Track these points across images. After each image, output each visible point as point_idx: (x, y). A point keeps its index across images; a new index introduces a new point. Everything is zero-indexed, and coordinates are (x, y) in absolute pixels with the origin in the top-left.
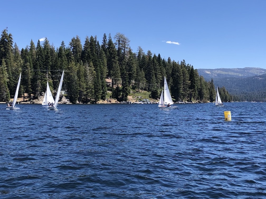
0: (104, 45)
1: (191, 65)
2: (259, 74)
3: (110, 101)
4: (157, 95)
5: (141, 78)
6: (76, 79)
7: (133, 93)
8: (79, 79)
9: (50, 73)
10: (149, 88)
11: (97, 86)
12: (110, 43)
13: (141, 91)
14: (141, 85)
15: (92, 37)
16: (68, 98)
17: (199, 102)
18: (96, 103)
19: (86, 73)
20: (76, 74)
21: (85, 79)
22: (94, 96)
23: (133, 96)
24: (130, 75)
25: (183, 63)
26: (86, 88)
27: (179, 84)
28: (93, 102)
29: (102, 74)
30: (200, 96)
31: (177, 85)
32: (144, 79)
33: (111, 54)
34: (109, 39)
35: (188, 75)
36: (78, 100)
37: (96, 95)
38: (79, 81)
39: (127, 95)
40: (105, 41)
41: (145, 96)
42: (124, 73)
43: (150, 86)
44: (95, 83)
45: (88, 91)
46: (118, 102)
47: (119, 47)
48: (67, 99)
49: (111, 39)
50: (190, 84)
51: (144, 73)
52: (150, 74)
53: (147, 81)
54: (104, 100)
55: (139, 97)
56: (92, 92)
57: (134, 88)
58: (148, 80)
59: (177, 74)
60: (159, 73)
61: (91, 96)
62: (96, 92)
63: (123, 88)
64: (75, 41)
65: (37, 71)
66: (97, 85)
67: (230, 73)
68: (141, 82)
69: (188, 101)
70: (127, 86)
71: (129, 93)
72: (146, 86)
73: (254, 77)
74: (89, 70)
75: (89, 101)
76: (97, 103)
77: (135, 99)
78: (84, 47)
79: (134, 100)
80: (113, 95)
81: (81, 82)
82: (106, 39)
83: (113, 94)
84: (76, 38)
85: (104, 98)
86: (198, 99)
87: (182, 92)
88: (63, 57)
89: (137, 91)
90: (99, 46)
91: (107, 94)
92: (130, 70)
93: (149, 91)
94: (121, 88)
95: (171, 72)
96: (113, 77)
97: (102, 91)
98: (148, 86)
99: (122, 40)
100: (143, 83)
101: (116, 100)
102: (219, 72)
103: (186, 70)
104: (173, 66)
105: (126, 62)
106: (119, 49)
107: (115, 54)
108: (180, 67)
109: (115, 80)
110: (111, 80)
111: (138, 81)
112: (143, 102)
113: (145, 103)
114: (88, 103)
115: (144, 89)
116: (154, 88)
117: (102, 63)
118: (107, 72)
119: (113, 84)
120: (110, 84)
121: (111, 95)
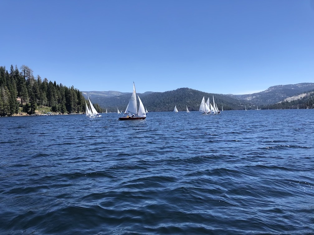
1: (78, 90)
2: (117, 95)
3: (22, 114)
5: (43, 98)
7: (38, 108)
10: (49, 105)
13: (44, 107)
14: (44, 103)
19: (2, 94)
21: (2, 98)
23: (39, 110)
24: (36, 95)
25: (72, 88)
28: (9, 115)
29: (14, 95)
31: (70, 103)
32: (46, 98)
33: (20, 80)
35: (76, 96)
37: (12, 110)
39: (35, 109)
41: (47, 110)
42: (31, 94)
44: (10, 101)
45: (4, 107)
46: (28, 115)
50: (78, 102)
51: (45, 94)
52: (50, 94)
54: (17, 113)
55: (44, 111)
56: (8, 108)
57: (38, 105)
58: (48, 99)
59: (69, 95)
61: (7, 111)
66: (12, 103)
67: (100, 94)
69: (77, 113)
70: (34, 103)
73: (115, 97)
74: (5, 92)
76: (12, 116)
79: (40, 113)
86: (82, 111)
87: (73, 107)
89: (41, 106)
91: (19, 109)
92: (35, 92)
94: (30, 104)
95: (64, 93)
96: (22, 97)
97: (15, 107)
98: (48, 103)
99: (27, 71)
100: (45, 101)
101: (26, 113)
102: (92, 93)
103: (75, 92)
104: (66, 90)
105: (31, 86)
106: (25, 76)
107: (23, 80)
108: (71, 91)
109: (24, 99)
110: (21, 99)
111: (41, 100)
112: (47, 114)
113: (49, 115)
114: (6, 116)
115: (46, 105)
116: (54, 104)
117: (13, 86)
118: (17, 93)
119: (22, 102)
120: (20, 102)
121: (22, 110)
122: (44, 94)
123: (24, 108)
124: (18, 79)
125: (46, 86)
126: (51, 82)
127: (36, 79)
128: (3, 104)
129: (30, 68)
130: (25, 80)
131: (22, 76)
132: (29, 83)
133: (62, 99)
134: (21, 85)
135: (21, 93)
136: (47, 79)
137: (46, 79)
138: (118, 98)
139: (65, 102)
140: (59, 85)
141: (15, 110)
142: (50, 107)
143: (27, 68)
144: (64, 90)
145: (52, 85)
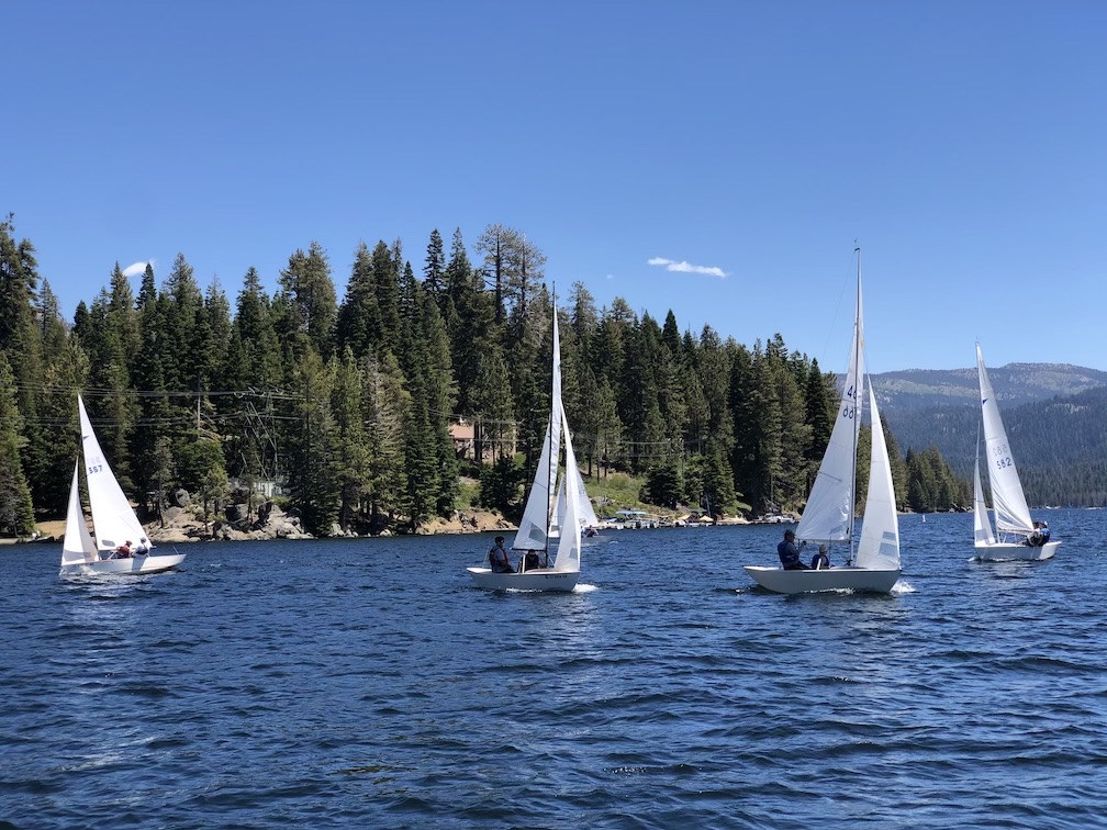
0: (433, 281)
1: (811, 358)
3: (473, 519)
4: (673, 489)
5: (601, 418)
6: (328, 428)
8: (339, 429)
9: (209, 405)
10: (635, 460)
11: (419, 455)
12: (459, 269)
13: (602, 474)
14: (602, 449)
15: (382, 246)
16: (295, 514)
18: (414, 530)
19: (369, 399)
20: (329, 406)
21: (367, 425)
22: (407, 501)
25: (775, 347)
26: (372, 467)
27: (764, 436)
28: (402, 526)
29: (432, 402)
31: (758, 446)
32: (615, 419)
33: (469, 315)
34: (454, 251)
35: (798, 400)
36: (340, 522)
37: (416, 495)
38: (343, 435)
40: (435, 261)
41: (621, 494)
42: (529, 396)
43: (640, 452)
44: (410, 443)
45: (378, 479)
46: (511, 523)
47: (499, 286)
48: (291, 519)
49: (464, 255)
50: (812, 438)
51: (611, 394)
52: (641, 396)
53: (625, 431)
54: (447, 516)
55: (600, 499)
56: (398, 483)
58: (627, 425)
59: (753, 395)
60: (675, 395)
61: (391, 502)
62: (414, 483)
63: (529, 464)
64: (306, 266)
65: (153, 399)
66: (418, 453)
68: (601, 432)
72: (622, 450)
74: (385, 387)
75: (387, 522)
76: (420, 530)
78: (349, 289)
80: (483, 493)
81: (349, 441)
82: (439, 256)
83: (484, 489)
84: (307, 255)
85: (447, 508)
87: (780, 475)
88: (263, 333)
89: (587, 472)
90: (413, 281)
91: (461, 488)
93: (635, 474)
94: (521, 460)
95: (723, 387)
96: (479, 417)
97: (438, 479)
98: (629, 452)
99: (511, 257)
100: (611, 441)
101: (500, 516)
102: (899, 386)
103: (790, 378)
104: (737, 364)
105: (531, 350)
106: (498, 292)
107: (485, 316)
108: (766, 367)
109: (491, 428)
110: (472, 428)
111: (589, 430)
112: (618, 521)
113: (629, 526)
114: (383, 533)
115: (613, 465)
116: (659, 458)
117: (432, 353)
118: (451, 396)
119: (478, 446)
120: (467, 445)
121: (478, 496)
122: (606, 395)
123: (485, 485)
124: (461, 307)
125: (619, 344)
126: (646, 318)
127: (564, 303)
128: (369, 460)
129: (525, 239)
130: (501, 313)
131: (482, 287)
132: (522, 329)
133: (714, 425)
134: (474, 346)
135: (473, 392)
137: (620, 305)
138: (1075, 409)
139: (731, 441)
140: (697, 336)
141: (432, 497)
142: (640, 473)
143: (513, 243)
144: (723, 366)
145: (654, 341)
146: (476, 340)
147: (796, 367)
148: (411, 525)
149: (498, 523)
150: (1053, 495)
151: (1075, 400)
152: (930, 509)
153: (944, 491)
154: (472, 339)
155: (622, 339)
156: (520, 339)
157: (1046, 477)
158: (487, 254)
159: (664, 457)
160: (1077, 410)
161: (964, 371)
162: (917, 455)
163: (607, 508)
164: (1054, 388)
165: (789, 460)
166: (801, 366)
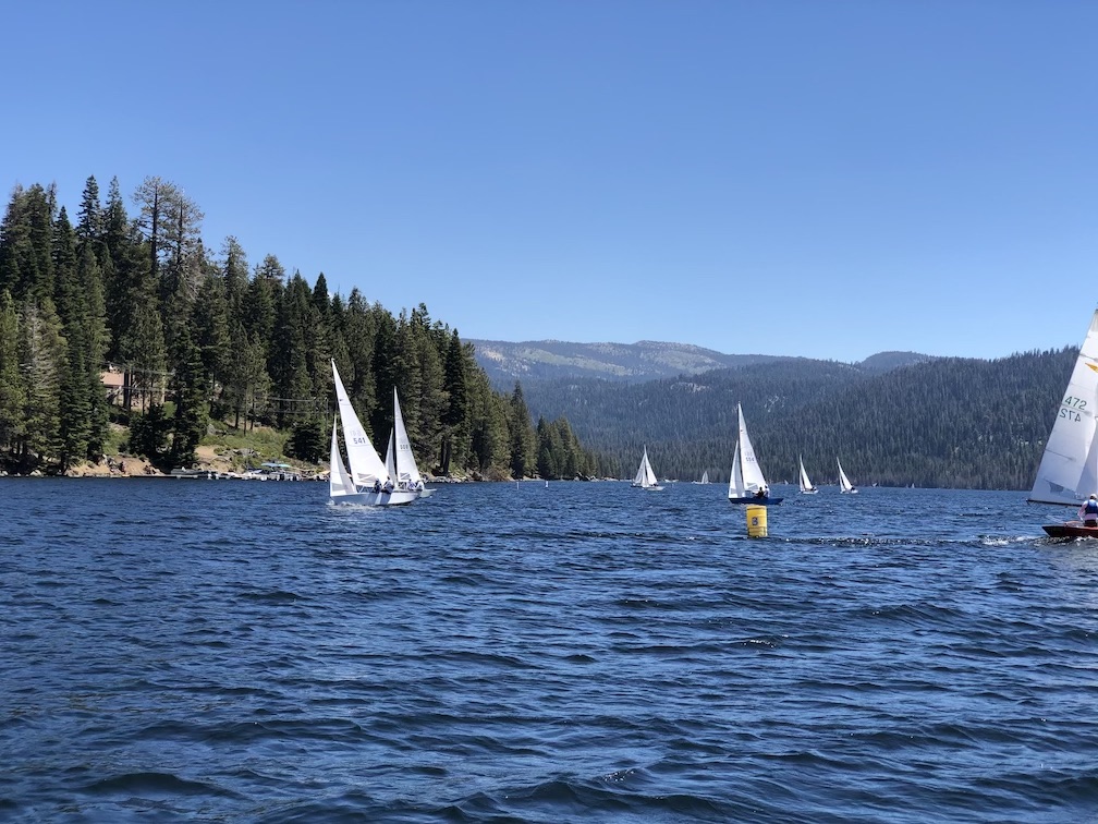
0: (86, 227)
1: (452, 329)
2: (692, 370)
3: (121, 464)
4: (315, 445)
5: (250, 373)
7: (217, 433)
10: (281, 415)
11: (73, 401)
12: (116, 217)
13: (248, 428)
14: (249, 403)
17: (474, 476)
18: (63, 471)
19: (25, 342)
21: (23, 368)
22: (59, 443)
23: (217, 447)
24: (208, 358)
25: (419, 316)
26: (26, 409)
28: (51, 467)
29: (88, 348)
30: (481, 453)
32: (265, 375)
33: (125, 266)
35: (437, 368)
37: (68, 439)
39: (195, 440)
40: (90, 206)
41: (266, 447)
42: (182, 349)
43: (286, 408)
44: (64, 388)
45: (31, 421)
46: (158, 470)
47: (155, 238)
50: (449, 404)
51: (262, 351)
52: (290, 354)
53: (273, 387)
54: (96, 460)
55: (245, 452)
56: (51, 426)
57: (218, 414)
58: (276, 381)
59: (397, 361)
60: (322, 356)
61: (42, 444)
62: (66, 426)
63: (178, 413)
66: (72, 398)
67: (581, 363)
68: (250, 387)
69: (435, 472)
70: (194, 404)
71: (204, 433)
72: (269, 406)
74: (42, 332)
75: (37, 463)
76: (69, 473)
77: (227, 458)
79: (224, 465)
80: (132, 439)
81: (4, 383)
83: (133, 436)
85: (96, 452)
86: (469, 465)
87: (417, 436)
89: (233, 425)
91: (111, 434)
92: (206, 338)
93: (280, 429)
94: (170, 409)
95: (368, 350)
96: (131, 365)
97: (89, 425)
98: (275, 407)
99: (169, 210)
100: (258, 396)
101: (147, 463)
102: (538, 355)
103: (431, 347)
104: (383, 329)
105: (185, 303)
106: (154, 244)
107: (142, 268)
108: (410, 335)
109: (141, 378)
110: (122, 375)
111: (237, 383)
112: (263, 472)
113: (273, 478)
114: (33, 473)
115: (259, 419)
116: (304, 415)
117: (86, 300)
118: (103, 343)
119: (127, 394)
120: (116, 392)
121: (126, 442)
122: (256, 352)
123: (135, 431)
124: (116, 257)
125: (270, 302)
126: (297, 278)
127: (217, 258)
128: (23, 402)
129: (185, 194)
130: (155, 264)
131: (140, 238)
132: (176, 282)
133: (359, 386)
134: (129, 296)
135: (125, 341)
136: (282, 263)
137: (272, 263)
138: (697, 388)
139: (373, 402)
140: (345, 299)
141: (84, 441)
142: (284, 429)
143: (171, 196)
144: (369, 329)
145: (304, 301)
146: (131, 291)
147: (438, 336)
148: (60, 466)
149: (145, 469)
150: (672, 469)
151: (698, 379)
152: (557, 476)
153: (571, 459)
154: (126, 290)
155: (273, 297)
156: (174, 291)
157: (667, 452)
158: (145, 205)
159: (309, 415)
160: (699, 389)
161: (599, 345)
162: (547, 425)
163: (252, 459)
164: (680, 367)
165: (426, 424)
166: (442, 335)
